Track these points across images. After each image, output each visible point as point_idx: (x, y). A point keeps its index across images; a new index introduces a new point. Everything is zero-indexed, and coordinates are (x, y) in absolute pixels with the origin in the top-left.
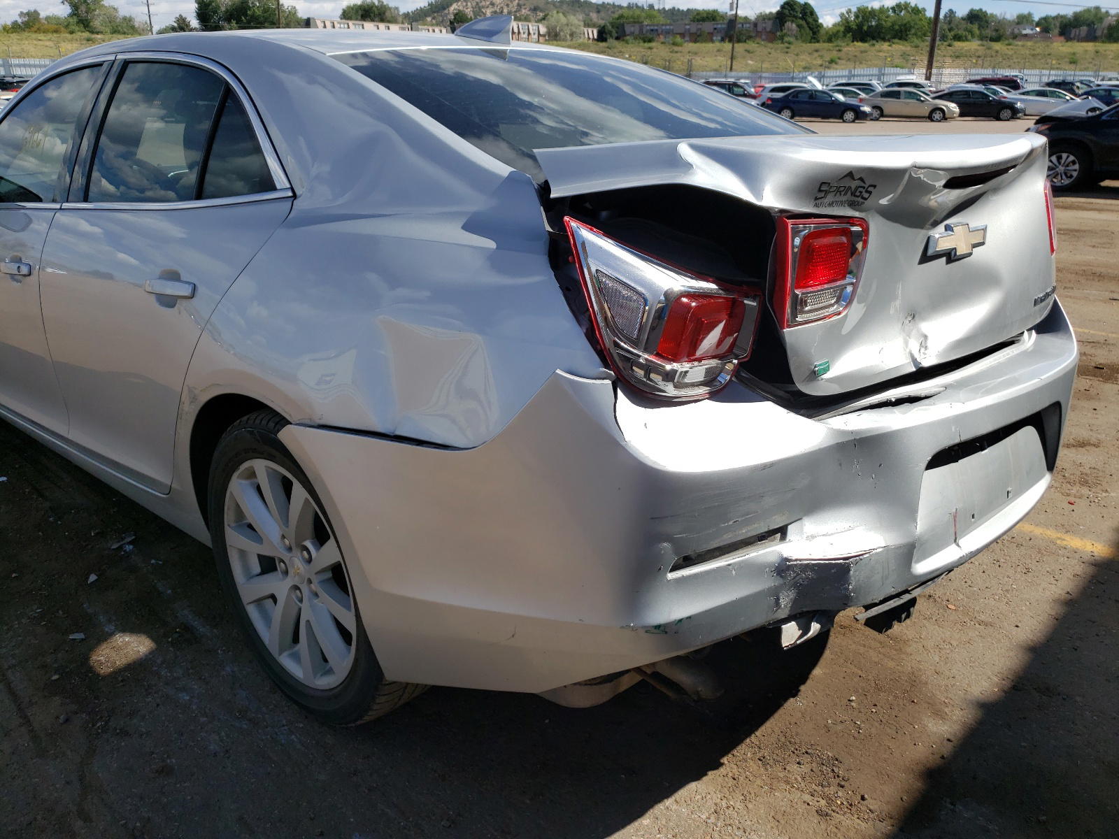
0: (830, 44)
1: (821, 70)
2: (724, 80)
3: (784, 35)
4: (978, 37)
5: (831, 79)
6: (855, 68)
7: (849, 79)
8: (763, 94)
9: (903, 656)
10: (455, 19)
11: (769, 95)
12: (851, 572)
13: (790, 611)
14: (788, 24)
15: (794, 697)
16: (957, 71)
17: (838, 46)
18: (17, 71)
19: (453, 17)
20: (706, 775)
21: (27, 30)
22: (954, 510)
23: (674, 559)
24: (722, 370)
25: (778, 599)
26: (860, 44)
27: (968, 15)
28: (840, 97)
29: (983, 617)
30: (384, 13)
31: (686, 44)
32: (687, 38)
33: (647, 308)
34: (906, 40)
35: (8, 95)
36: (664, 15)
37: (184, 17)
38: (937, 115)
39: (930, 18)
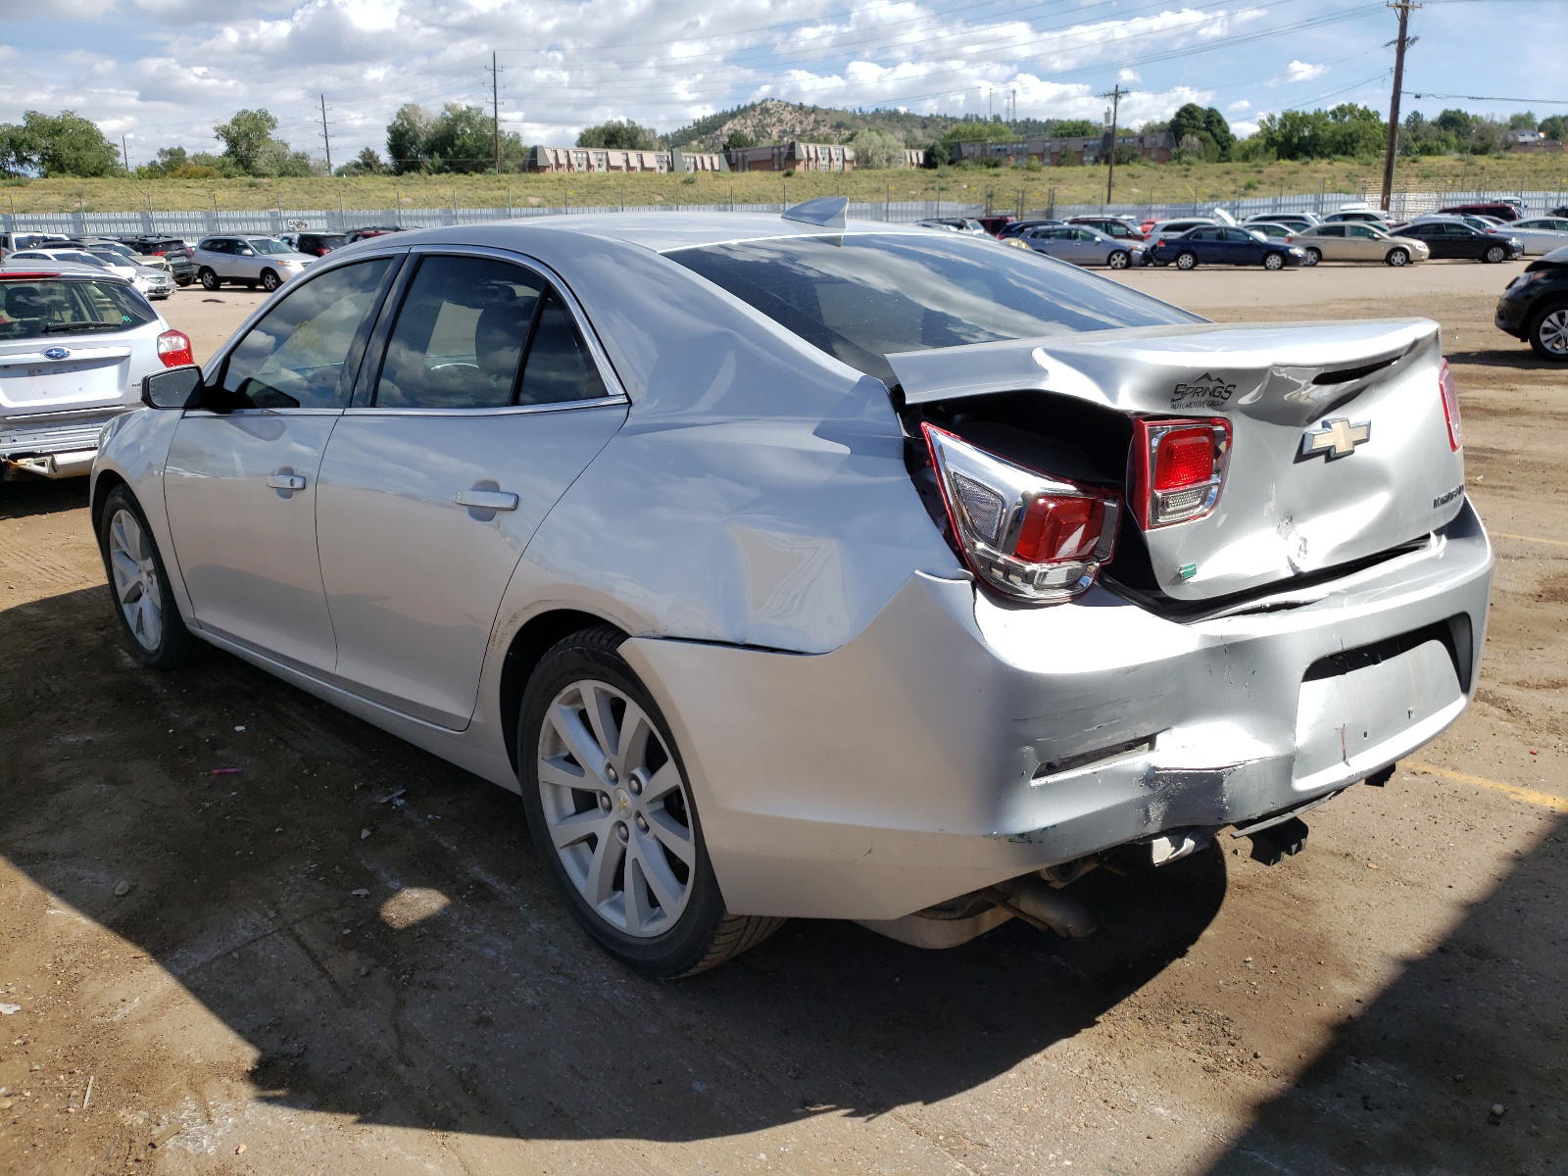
0: (1246, 164)
1: (1234, 198)
2: (1099, 216)
3: (1182, 152)
4: (1456, 148)
5: (1249, 211)
6: (1281, 195)
7: (1275, 210)
8: (1153, 233)
9: (1311, 917)
10: (730, 142)
11: (1162, 235)
12: (1225, 783)
13: (1162, 825)
14: (1187, 138)
15: (1181, 956)
16: (1426, 196)
17: (1256, 166)
18: (159, 229)
19: (727, 140)
20: (1080, 1032)
21: (169, 173)
22: (1342, 726)
23: (1035, 765)
24: (1084, 572)
25: (1147, 811)
26: (1287, 162)
27: (1440, 118)
28: (1261, 236)
29: (1410, 877)
30: (635, 137)
31: (1045, 168)
32: (1047, 160)
33: (1005, 510)
34: (1353, 155)
35: (154, 260)
36: (1014, 129)
37: (371, 150)
38: (1398, 258)
39: (1386, 124)
